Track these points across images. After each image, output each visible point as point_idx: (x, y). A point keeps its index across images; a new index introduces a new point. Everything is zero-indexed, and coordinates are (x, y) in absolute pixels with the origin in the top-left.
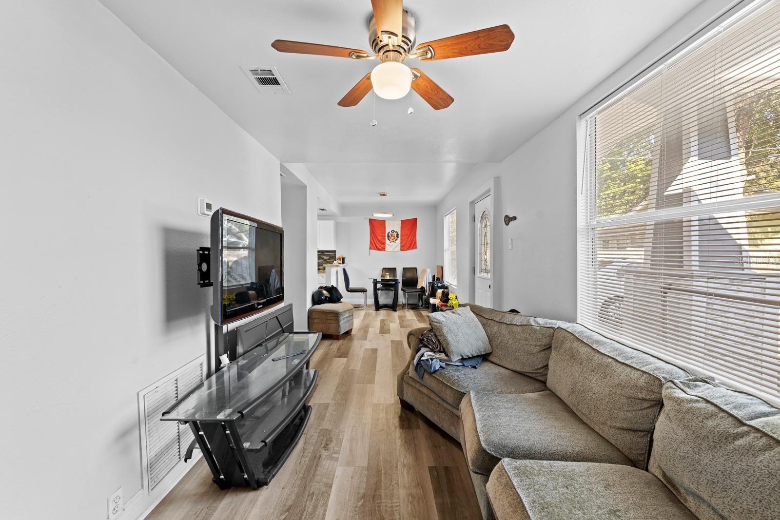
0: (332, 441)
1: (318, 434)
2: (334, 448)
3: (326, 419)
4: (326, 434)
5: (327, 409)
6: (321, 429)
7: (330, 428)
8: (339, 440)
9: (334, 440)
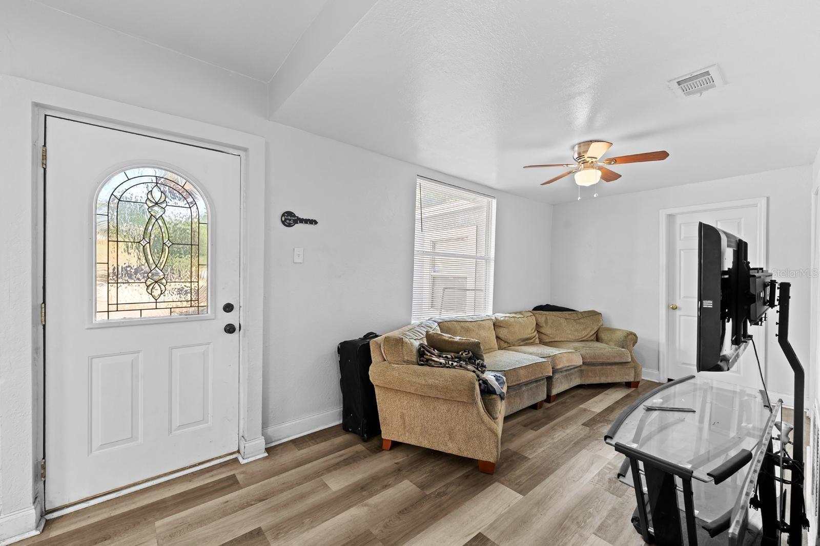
0: (610, 479)
1: (626, 494)
2: (609, 473)
3: (610, 508)
4: (614, 489)
5: (602, 524)
6: (620, 497)
7: (607, 493)
8: (600, 476)
9: (607, 479)
